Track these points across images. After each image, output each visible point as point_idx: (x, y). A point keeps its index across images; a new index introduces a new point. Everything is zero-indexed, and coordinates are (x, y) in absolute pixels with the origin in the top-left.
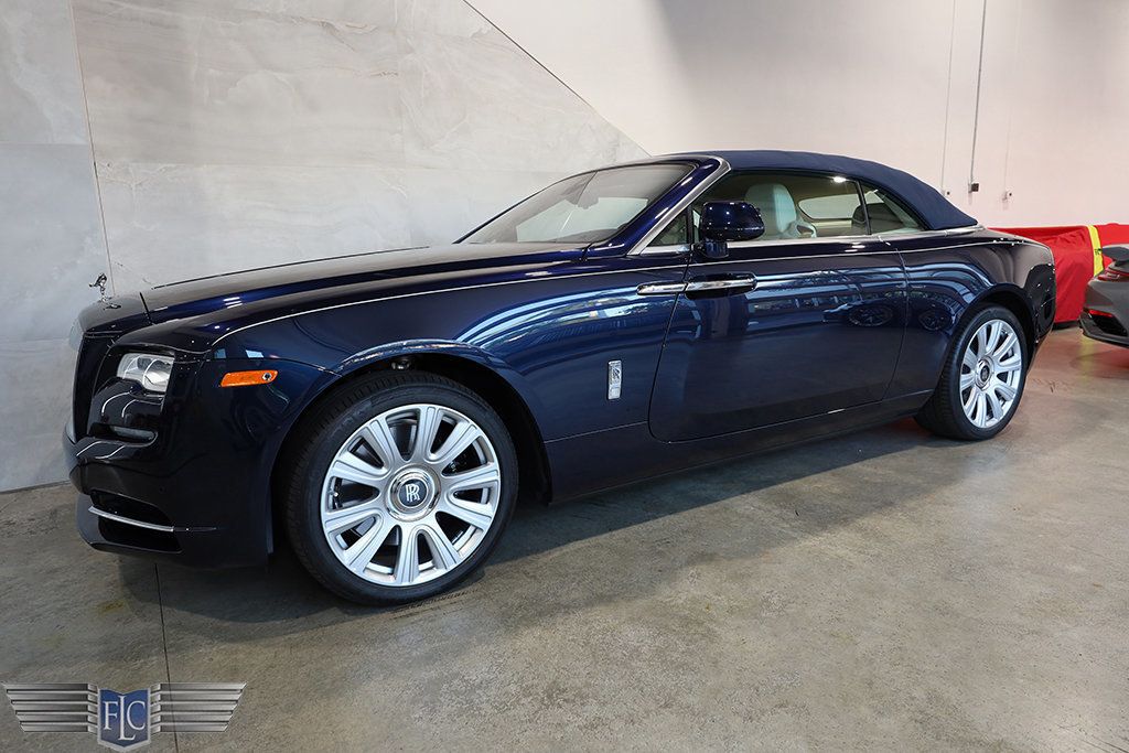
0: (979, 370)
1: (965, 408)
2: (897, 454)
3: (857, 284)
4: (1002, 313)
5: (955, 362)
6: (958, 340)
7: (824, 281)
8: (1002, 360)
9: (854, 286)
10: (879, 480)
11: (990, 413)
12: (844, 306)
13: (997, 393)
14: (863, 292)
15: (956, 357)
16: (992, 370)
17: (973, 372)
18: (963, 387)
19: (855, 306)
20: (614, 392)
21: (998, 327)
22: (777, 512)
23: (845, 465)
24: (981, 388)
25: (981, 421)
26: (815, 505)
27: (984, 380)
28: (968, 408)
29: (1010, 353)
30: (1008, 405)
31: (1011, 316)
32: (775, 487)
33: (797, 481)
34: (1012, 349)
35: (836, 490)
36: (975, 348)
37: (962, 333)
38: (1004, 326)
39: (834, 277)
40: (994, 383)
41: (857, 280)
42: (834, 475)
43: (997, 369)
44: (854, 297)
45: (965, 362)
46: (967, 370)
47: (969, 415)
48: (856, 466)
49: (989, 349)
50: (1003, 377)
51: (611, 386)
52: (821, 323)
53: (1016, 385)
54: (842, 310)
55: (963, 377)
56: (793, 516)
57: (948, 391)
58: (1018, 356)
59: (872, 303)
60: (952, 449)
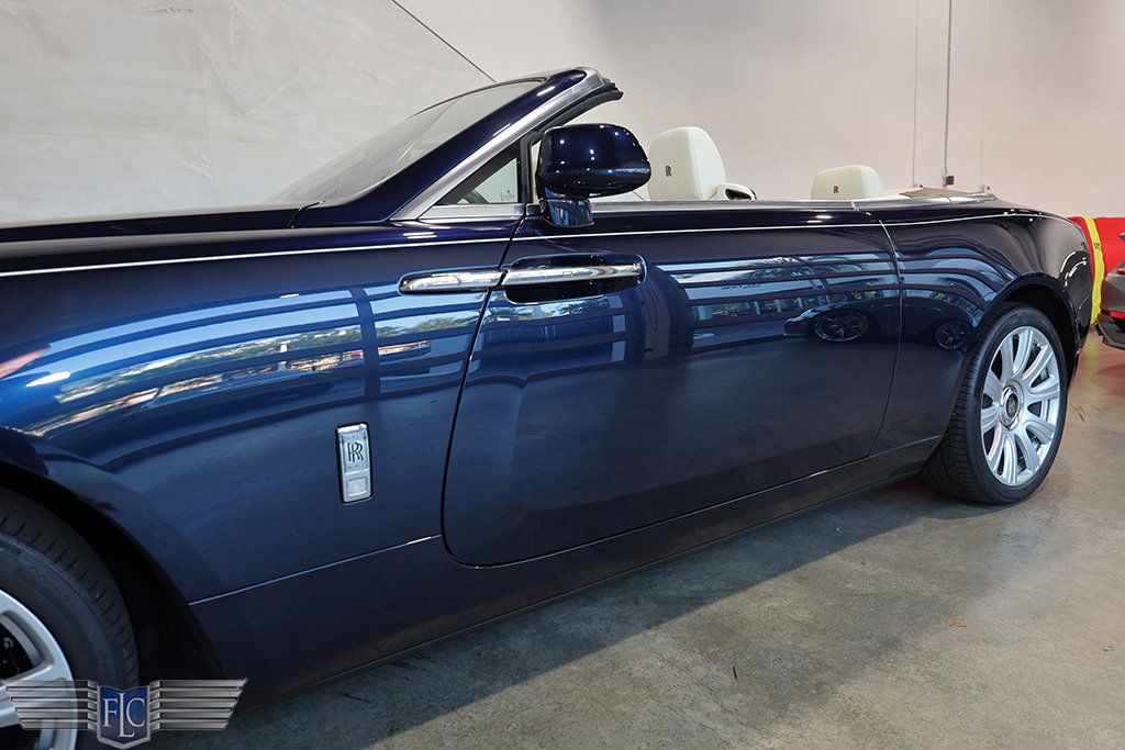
0: (1003, 401)
1: (989, 457)
2: (894, 533)
3: (823, 279)
4: (1033, 317)
5: (972, 391)
6: (975, 358)
7: (785, 274)
8: (1034, 385)
9: (818, 282)
10: (870, 590)
11: (1022, 463)
12: (808, 313)
13: (1030, 433)
14: (830, 292)
15: (973, 383)
16: (1020, 400)
17: (996, 404)
18: (984, 428)
19: (823, 313)
20: (357, 486)
21: (1027, 336)
22: (700, 671)
23: (817, 558)
24: (1008, 427)
25: (1010, 476)
26: (767, 651)
27: (1011, 416)
28: (991, 458)
29: (1044, 373)
30: (1045, 449)
31: (1045, 322)
32: (702, 610)
33: (741, 596)
34: (1047, 369)
35: (803, 615)
36: (998, 371)
37: (979, 348)
38: (1035, 335)
39: (798, 267)
40: (1024, 418)
41: (823, 272)
42: (799, 579)
43: (1027, 400)
44: (819, 298)
45: (986, 391)
46: (988, 402)
47: (994, 469)
48: (833, 560)
49: (1016, 369)
50: (1035, 408)
51: (346, 475)
52: (781, 337)
53: (1053, 419)
54: (805, 318)
55: (985, 413)
56: (727, 680)
57: (964, 435)
58: (1054, 379)
59: (842, 309)
60: (972, 521)
